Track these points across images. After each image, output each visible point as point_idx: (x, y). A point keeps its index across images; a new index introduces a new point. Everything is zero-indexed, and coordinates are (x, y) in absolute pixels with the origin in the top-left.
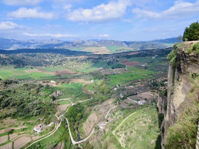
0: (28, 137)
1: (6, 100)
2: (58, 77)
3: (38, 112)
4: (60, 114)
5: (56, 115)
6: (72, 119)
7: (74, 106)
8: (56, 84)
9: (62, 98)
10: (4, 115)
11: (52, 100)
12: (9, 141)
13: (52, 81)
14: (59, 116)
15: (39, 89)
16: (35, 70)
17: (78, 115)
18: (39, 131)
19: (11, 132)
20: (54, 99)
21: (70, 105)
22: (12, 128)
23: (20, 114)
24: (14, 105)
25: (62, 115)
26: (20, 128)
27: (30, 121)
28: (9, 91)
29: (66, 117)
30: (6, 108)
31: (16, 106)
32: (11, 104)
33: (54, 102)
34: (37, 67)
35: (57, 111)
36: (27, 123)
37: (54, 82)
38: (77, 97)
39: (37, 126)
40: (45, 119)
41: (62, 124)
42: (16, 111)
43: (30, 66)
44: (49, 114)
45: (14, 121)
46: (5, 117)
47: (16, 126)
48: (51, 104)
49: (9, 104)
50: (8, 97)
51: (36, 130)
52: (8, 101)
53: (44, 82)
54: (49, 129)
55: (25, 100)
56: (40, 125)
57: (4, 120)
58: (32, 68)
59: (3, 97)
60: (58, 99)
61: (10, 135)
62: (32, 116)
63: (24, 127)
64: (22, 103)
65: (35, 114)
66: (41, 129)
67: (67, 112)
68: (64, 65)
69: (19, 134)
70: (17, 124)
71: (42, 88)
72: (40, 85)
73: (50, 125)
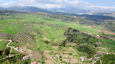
0: (77, 60)
1: (72, 38)
2: (102, 34)
3: (85, 50)
4: (97, 56)
5: (94, 56)
6: (104, 62)
7: (108, 55)
8: (100, 37)
9: (101, 47)
10: (70, 45)
11: (95, 46)
12: (69, 58)
13: (97, 35)
14: (96, 57)
15: (89, 38)
16: (89, 27)
17: (110, 61)
18: (83, 60)
19: (71, 54)
20: (96, 46)
21: (105, 53)
22: (71, 53)
23: (76, 47)
24: (75, 42)
25: (98, 57)
26: (75, 54)
27: (80, 53)
28: (74, 35)
29: (101, 59)
30: (71, 42)
31: (76, 43)
32: (74, 41)
33: (96, 48)
34: (91, 25)
35: (96, 54)
36: (78, 53)
37: (98, 36)
38: (112, 50)
39: (83, 57)
40: (88, 55)
41: (97, 62)
42: (75, 45)
43: (87, 24)
44: (91, 53)
45: (73, 49)
46: (70, 46)
47: (73, 53)
48: (93, 48)
49: (73, 41)
50: (73, 37)
51: (81, 59)
52: (72, 39)
53: (93, 35)
54: (88, 61)
55: (80, 41)
56: (85, 57)
57: (69, 48)
58: (88, 26)
59: (71, 37)
60: (99, 47)
61: (70, 55)
62: (82, 51)
63: (76, 54)
64: (78, 42)
65: (83, 50)
66: (84, 60)
67: (102, 56)
68: (108, 27)
69: (74, 57)
70: (74, 52)
71: (90, 38)
72: (90, 35)
73: (90, 59)
